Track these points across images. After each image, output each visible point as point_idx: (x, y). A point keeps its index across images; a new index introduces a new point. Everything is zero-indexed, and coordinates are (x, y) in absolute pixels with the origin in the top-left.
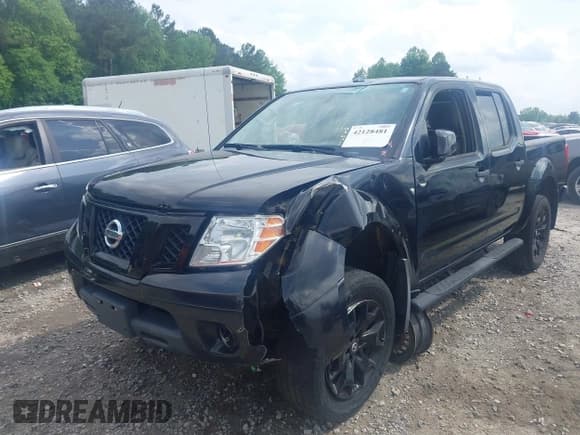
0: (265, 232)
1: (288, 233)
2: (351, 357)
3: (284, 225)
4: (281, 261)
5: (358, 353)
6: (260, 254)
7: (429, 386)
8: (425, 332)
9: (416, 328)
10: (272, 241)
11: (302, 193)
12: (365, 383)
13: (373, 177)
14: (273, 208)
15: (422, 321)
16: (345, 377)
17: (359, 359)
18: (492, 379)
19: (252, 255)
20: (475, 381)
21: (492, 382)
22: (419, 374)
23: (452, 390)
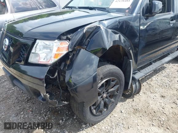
0: (59, 49)
1: (70, 50)
2: (103, 99)
3: (69, 46)
4: (68, 62)
5: (107, 97)
6: (56, 59)
7: (136, 110)
8: (138, 87)
9: (134, 86)
10: (62, 54)
11: (79, 30)
12: (109, 108)
13: (119, 22)
14: (65, 37)
15: (137, 83)
16: (99, 107)
17: (107, 100)
18: (163, 108)
19: (52, 60)
20: (156, 109)
21: (163, 109)
22: (134, 104)
23: (145, 112)
